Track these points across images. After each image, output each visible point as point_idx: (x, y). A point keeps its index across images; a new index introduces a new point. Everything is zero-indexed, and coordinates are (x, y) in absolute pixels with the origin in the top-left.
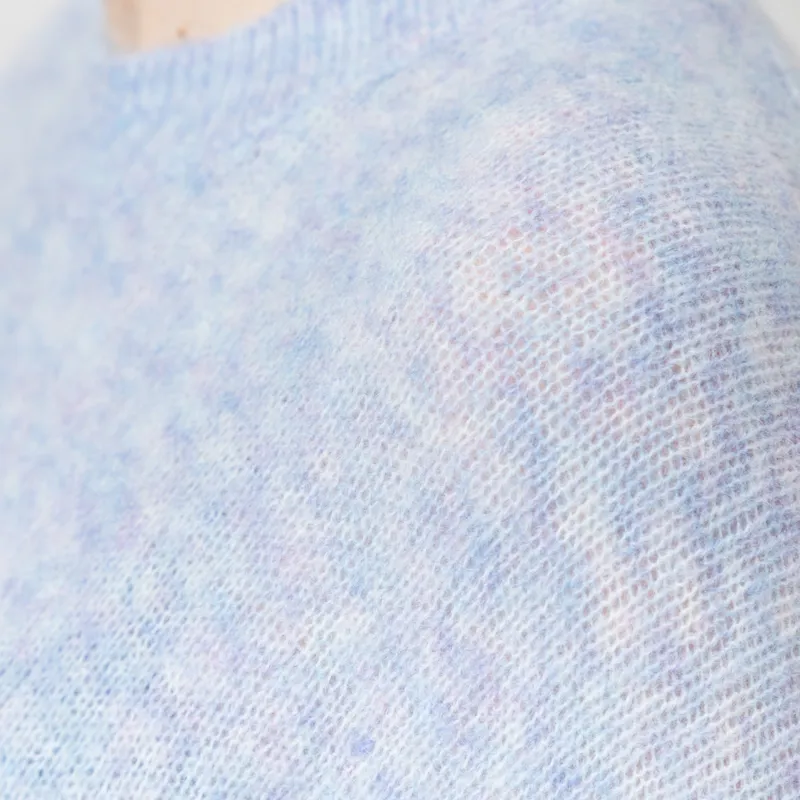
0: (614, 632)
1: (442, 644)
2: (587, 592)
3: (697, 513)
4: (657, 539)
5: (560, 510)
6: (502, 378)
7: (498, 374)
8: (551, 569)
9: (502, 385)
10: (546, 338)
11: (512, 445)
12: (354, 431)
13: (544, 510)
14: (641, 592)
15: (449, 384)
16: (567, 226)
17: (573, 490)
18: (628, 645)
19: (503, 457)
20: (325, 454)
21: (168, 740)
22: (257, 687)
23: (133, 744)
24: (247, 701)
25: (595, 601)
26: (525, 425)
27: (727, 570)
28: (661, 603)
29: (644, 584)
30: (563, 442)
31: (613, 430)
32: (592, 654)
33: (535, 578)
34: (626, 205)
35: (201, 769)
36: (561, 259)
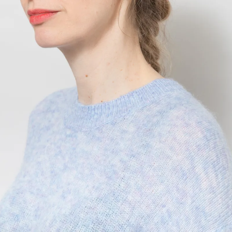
0: (204, 185)
1: (177, 189)
2: (200, 180)
3: (214, 167)
4: (210, 171)
5: (196, 168)
6: (186, 148)
7: (185, 148)
8: (195, 177)
9: (186, 149)
10: (192, 142)
11: (188, 158)
12: (160, 158)
13: (193, 168)
14: (208, 179)
15: (177, 150)
16: (191, 126)
17: (198, 165)
18: (206, 187)
19: (187, 160)
20: (154, 162)
21: (130, 208)
22: (145, 198)
23: (124, 209)
24: (144, 200)
25: (201, 181)
26: (190, 155)
27: (219, 176)
28: (210, 181)
29: (208, 178)
30: (196, 157)
31: (203, 155)
32: (201, 189)
33: (192, 178)
34: (198, 123)
35: (136, 212)
36: (192, 131)
